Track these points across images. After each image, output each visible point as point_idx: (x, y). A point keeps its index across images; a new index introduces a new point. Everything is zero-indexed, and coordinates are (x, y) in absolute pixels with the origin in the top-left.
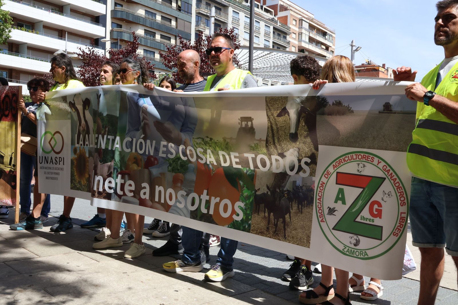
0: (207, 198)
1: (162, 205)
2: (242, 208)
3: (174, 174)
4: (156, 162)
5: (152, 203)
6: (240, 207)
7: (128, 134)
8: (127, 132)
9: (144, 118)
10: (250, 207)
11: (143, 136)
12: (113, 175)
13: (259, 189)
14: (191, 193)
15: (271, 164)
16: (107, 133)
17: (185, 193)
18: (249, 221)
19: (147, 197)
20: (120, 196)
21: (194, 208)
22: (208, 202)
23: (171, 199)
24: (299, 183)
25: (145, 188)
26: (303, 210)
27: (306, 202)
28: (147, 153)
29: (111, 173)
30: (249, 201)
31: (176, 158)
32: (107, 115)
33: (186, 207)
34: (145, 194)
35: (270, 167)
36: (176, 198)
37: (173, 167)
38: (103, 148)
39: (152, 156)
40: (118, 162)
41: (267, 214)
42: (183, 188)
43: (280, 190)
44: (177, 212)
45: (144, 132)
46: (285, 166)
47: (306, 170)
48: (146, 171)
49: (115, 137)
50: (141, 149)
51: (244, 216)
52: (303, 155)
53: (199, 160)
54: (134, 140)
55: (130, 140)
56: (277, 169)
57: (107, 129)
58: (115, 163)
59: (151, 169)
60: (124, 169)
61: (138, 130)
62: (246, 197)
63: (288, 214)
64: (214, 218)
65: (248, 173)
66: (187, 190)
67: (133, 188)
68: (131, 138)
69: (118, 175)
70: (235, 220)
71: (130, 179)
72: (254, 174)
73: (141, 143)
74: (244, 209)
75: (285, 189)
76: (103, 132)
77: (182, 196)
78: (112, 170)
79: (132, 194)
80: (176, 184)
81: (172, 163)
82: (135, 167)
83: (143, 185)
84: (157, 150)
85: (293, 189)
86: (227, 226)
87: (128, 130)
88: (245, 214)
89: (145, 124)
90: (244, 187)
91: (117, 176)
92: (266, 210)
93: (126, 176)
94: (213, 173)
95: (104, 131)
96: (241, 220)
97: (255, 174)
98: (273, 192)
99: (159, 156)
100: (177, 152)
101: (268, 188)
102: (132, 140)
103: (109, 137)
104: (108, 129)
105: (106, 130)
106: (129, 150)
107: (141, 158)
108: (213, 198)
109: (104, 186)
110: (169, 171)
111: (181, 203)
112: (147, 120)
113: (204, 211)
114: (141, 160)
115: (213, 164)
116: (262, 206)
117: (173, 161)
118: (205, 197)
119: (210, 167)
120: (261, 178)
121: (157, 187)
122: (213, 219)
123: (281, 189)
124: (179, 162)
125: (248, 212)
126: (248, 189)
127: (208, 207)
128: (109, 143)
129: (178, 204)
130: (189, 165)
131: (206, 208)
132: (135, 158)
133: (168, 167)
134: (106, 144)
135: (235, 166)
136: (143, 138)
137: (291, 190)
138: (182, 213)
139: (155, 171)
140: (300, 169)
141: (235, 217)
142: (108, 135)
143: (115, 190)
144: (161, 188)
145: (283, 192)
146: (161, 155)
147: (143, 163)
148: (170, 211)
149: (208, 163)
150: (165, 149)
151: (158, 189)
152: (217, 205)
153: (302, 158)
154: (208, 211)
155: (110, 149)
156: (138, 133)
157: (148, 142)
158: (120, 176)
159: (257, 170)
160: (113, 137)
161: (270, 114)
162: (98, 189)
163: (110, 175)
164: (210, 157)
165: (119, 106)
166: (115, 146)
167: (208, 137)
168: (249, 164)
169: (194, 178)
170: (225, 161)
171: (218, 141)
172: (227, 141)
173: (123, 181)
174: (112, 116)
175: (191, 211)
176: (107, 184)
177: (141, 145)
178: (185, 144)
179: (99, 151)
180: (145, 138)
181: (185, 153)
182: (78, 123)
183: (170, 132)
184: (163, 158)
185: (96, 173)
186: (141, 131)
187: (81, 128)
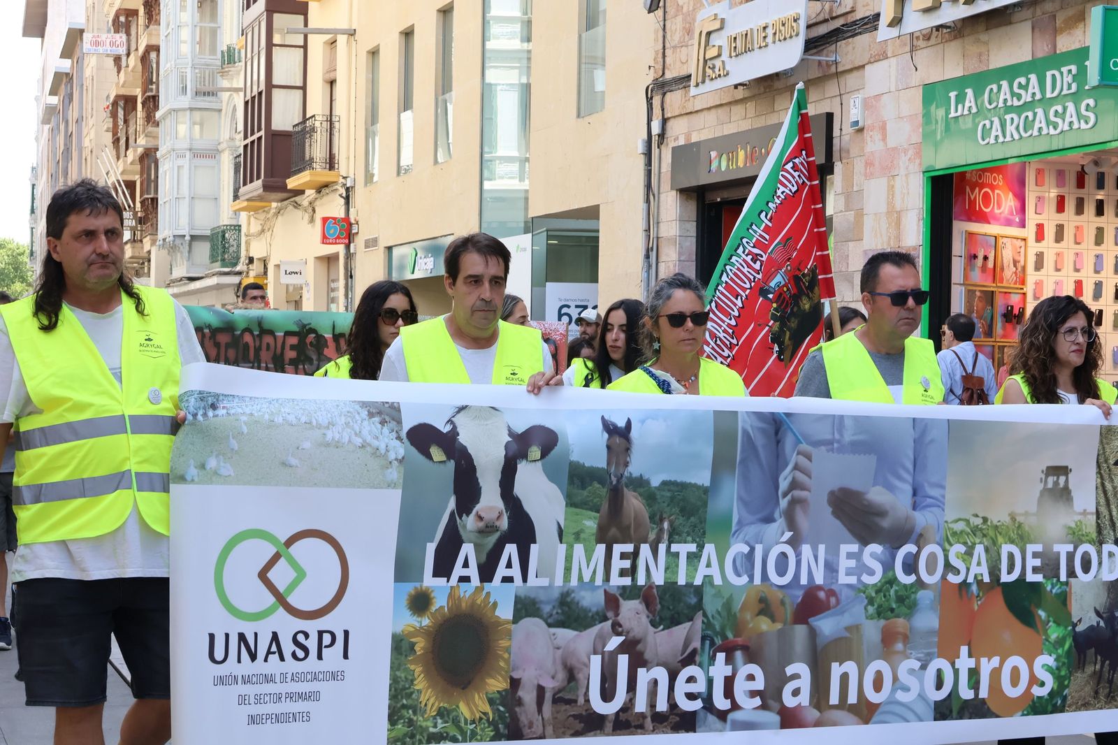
0: (973, 663)
1: (852, 709)
2: (1051, 667)
3: (882, 622)
5: (820, 712)
6: (1046, 667)
7: (739, 534)
8: (733, 529)
9: (794, 486)
10: (1066, 661)
11: (788, 535)
12: (701, 656)
13: (1080, 621)
14: (931, 660)
15: (1100, 563)
17: (916, 665)
18: (1065, 689)
19: (804, 699)
20: (722, 715)
21: (942, 694)
22: (974, 673)
23: (878, 686)
25: (796, 676)
28: (804, 580)
29: (694, 652)
30: (1063, 649)
31: (883, 580)
32: (665, 483)
34: (796, 693)
35: (1097, 572)
36: (895, 680)
37: (880, 606)
38: (657, 583)
39: (819, 588)
40: (713, 616)
42: (911, 654)
44: (897, 715)
48: (800, 631)
49: (700, 548)
50: (781, 572)
51: (1054, 683)
54: (759, 549)
55: (746, 549)
58: (705, 621)
59: (815, 623)
60: (730, 636)
62: (1055, 642)
64: (989, 704)
65: (1054, 591)
67: (759, 684)
68: (747, 543)
69: (714, 656)
70: (1035, 697)
71: (751, 658)
72: (1066, 591)
73: (784, 555)
74: (1054, 668)
77: (911, 672)
78: (696, 644)
79: (757, 701)
80: (888, 643)
81: (874, 595)
82: (764, 624)
84: (831, 568)
86: (1020, 713)
87: (740, 523)
88: (1057, 678)
89: (795, 502)
90: (1049, 622)
91: (712, 660)
93: (739, 655)
94: (979, 603)
96: (1049, 694)
97: (1068, 590)
101: (1098, 613)
102: (752, 549)
103: (678, 546)
107: (781, 596)
108: (984, 660)
109: (671, 696)
110: (870, 617)
111: (906, 689)
113: (966, 694)
114: (783, 603)
115: (982, 580)
117: (878, 592)
118: (965, 662)
119: (972, 592)
120: (1082, 596)
121: (835, 666)
122: (988, 707)
124: (892, 592)
125: (1063, 673)
126: (1058, 623)
127: (975, 684)
128: (677, 566)
129: (901, 696)
131: (970, 688)
132: (763, 600)
133: (865, 609)
134: (667, 569)
135: (1031, 577)
136: (789, 542)
138: (909, 715)
139: (827, 625)
141: (1038, 691)
142: (670, 542)
143: (708, 700)
144: (850, 667)
146: (843, 579)
147: (789, 612)
148: (875, 718)
149: (970, 580)
150: (852, 563)
151: (836, 670)
152: (996, 674)
154: (977, 694)
155: (682, 582)
157: (806, 549)
158: (721, 656)
159: (1072, 580)
160: (692, 547)
161: (1102, 460)
162: (652, 705)
163: (689, 660)
164: (979, 564)
165: (709, 452)
166: (702, 571)
167: (977, 516)
168: (1059, 569)
169: (935, 623)
170: (1011, 570)
171: (999, 521)
172: (1018, 520)
173: (728, 671)
174: (683, 486)
175: (935, 701)
176: (681, 687)
178: (920, 541)
179: (646, 595)
180: (794, 542)
181: (911, 566)
182: (452, 504)
183: (882, 513)
184: (849, 586)
185: (638, 661)
186: (780, 522)
187: (469, 523)
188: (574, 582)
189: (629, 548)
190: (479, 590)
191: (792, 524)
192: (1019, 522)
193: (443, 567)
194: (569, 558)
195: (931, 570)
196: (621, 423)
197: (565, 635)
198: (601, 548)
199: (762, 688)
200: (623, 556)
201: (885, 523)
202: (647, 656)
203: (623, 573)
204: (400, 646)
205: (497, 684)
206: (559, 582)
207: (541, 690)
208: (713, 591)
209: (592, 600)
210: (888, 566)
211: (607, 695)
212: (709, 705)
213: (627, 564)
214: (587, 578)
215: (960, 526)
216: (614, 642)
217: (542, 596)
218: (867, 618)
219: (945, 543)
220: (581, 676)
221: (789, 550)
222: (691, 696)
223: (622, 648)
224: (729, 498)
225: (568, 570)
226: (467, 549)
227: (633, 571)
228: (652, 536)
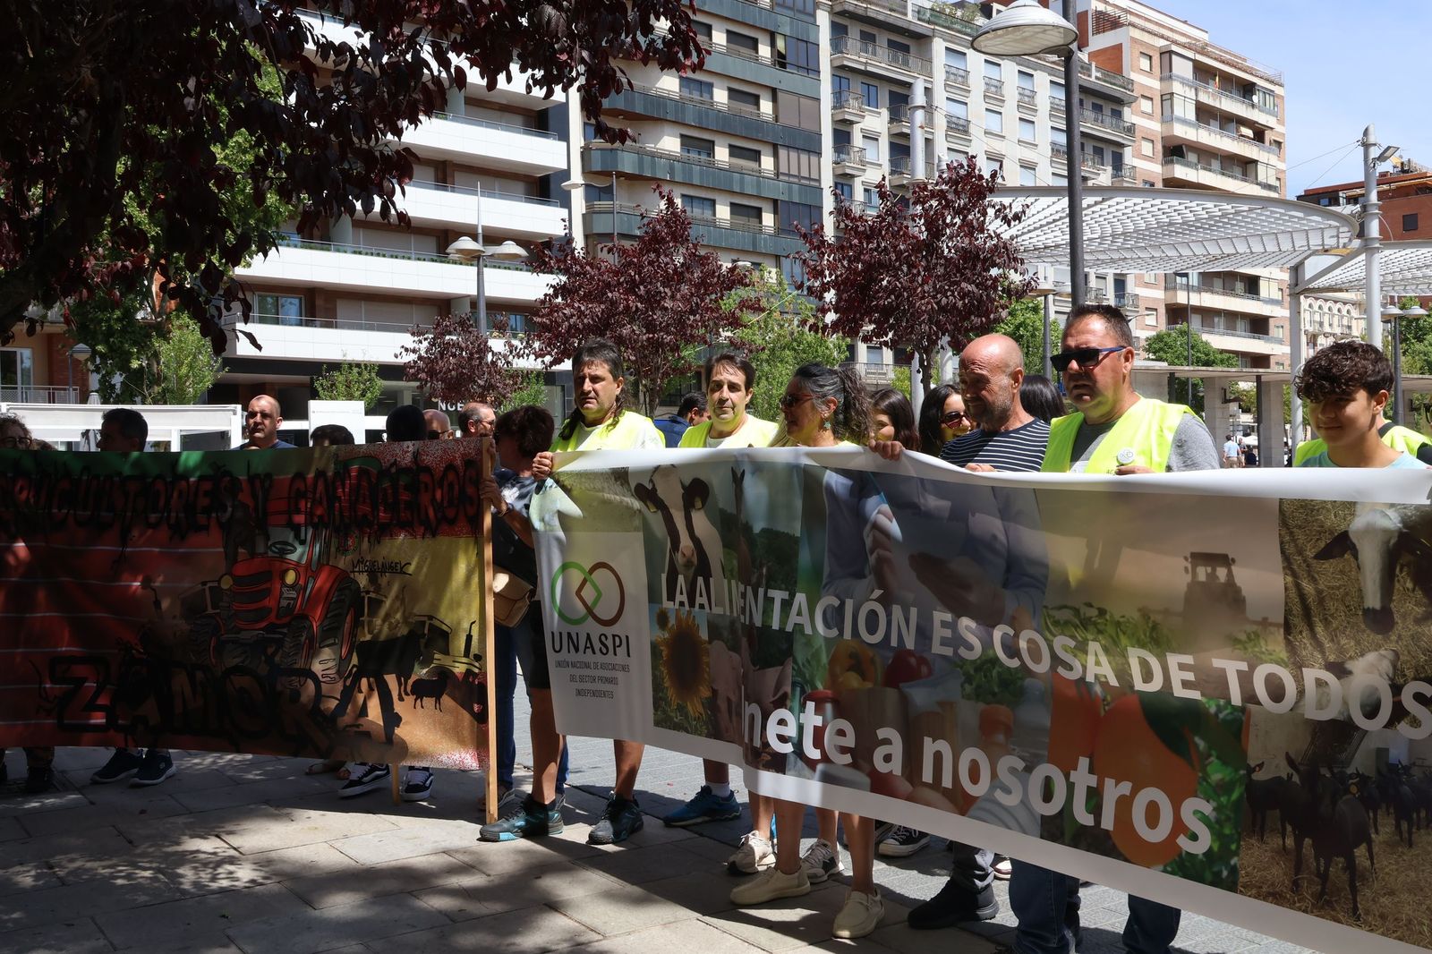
0: (1093, 781)
1: (945, 792)
2: (1207, 817)
3: (981, 706)
4: (924, 670)
5: (913, 786)
6: (1199, 815)
7: (830, 588)
8: (824, 583)
9: (877, 544)
10: (1232, 815)
11: (878, 593)
12: (792, 701)
13: (1261, 766)
14: (1038, 763)
15: (1301, 692)
16: (764, 582)
17: (1020, 765)
18: (1232, 858)
19: (896, 767)
20: (811, 764)
21: (1052, 809)
23: (975, 778)
24: (1398, 754)
25: (887, 742)
26: (1414, 837)
27: (1423, 814)
28: (894, 643)
29: (785, 696)
30: (1229, 800)
31: (983, 658)
32: (763, 530)
33: (1025, 803)
34: (888, 758)
35: (1296, 703)
36: (994, 775)
37: (979, 687)
38: (756, 625)
39: (910, 653)
40: (803, 665)
41: (1290, 842)
42: (1014, 750)
43: (1332, 772)
44: (996, 816)
45: (882, 583)
46: (1345, 703)
47: (1418, 716)
48: (891, 694)
49: (792, 596)
50: (872, 631)
51: (1213, 841)
52: (1407, 672)
53: (1061, 670)
54: (849, 604)
55: (836, 603)
56: (1321, 709)
57: (764, 570)
58: (794, 668)
59: (907, 690)
60: (820, 686)
61: (860, 575)
62: (1217, 785)
63: (1364, 845)
64: (1116, 840)
65: (1221, 716)
66: (1027, 755)
67: (850, 742)
68: (838, 597)
69: (805, 703)
70: (1184, 853)
71: (840, 714)
72: (1241, 721)
73: (873, 613)
74: (1213, 820)
75: (1350, 770)
76: (754, 580)
77: (1013, 771)
78: (788, 689)
79: (848, 759)
80: (992, 734)
81: (972, 672)
82: (853, 681)
83: (882, 733)
84: (924, 634)
85: (1379, 772)
86: (1161, 867)
87: (829, 576)
88: (1217, 834)
89: (881, 561)
90: (1210, 756)
91: (803, 708)
92: (1289, 828)
93: (829, 707)
94: (1107, 708)
95: (756, 575)
96: (1204, 854)
97: (1244, 718)
98: (1311, 777)
99: (933, 651)
100: (988, 644)
101: (1291, 762)
102: (843, 604)
103: (772, 593)
104: (767, 571)
105: (761, 575)
106: (834, 633)
107: (871, 654)
108: (1109, 782)
109: (764, 734)
110: (967, 697)
111: (1008, 791)
113: (1086, 819)
114: (873, 662)
115: (1108, 682)
116: (1274, 815)
117: (977, 670)
119: (1096, 693)
120: (1266, 731)
121: (927, 741)
122: (1114, 844)
123: (1336, 771)
124: (994, 673)
125: (1227, 831)
126: (1224, 761)
127: (1095, 809)
128: (773, 611)
129: (999, 795)
130: (1028, 681)
131: (1089, 812)
132: (854, 656)
133: (962, 686)
134: (765, 612)
135: (1179, 692)
136: (879, 600)
137: (1371, 773)
138: (1012, 823)
139: (920, 696)
140: (1399, 713)
141: (1184, 843)
142: (769, 587)
143: (798, 746)
144: (943, 746)
145: (1342, 779)
146: (937, 648)
147: (879, 672)
148: (972, 811)
149: (1090, 678)
150: (948, 633)
151: (930, 747)
152: (1124, 804)
153: (1406, 682)
154: (1098, 821)
155: (775, 625)
156: (862, 585)
157: (897, 611)
158: (811, 705)
159: (1251, 707)
160: (785, 595)
161: (1291, 549)
163: (781, 702)
164: (1098, 663)
165: (799, 504)
166: (793, 619)
167: (1090, 605)
168: (1228, 688)
169: (1046, 720)
170: (1148, 677)
171: (1123, 617)
172: (1152, 618)
173: (818, 721)
175: (1042, 816)
176: (772, 728)
177: (872, 618)
180: (886, 601)
181: (1013, 649)
182: (669, 544)
183: (966, 586)
184: (944, 657)
186: (869, 580)
187: (680, 558)
192: (1154, 622)
199: (852, 745)
202: (749, 691)
204: (655, 652)
208: (803, 640)
212: (800, 750)
218: (963, 697)
221: (879, 608)
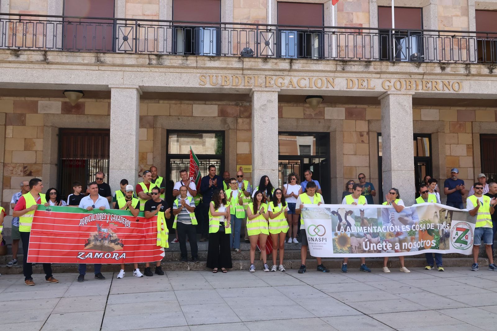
1: (406, 250)
3: (411, 237)
4: (402, 234)
5: (401, 250)
7: (384, 225)
11: (392, 225)
12: (381, 242)
16: (371, 226)
18: (438, 246)
19: (399, 248)
23: (410, 246)
25: (397, 245)
28: (396, 231)
30: (438, 240)
31: (410, 230)
32: (370, 218)
34: (397, 247)
37: (410, 234)
38: (371, 232)
39: (399, 232)
40: (381, 237)
44: (413, 250)
48: (397, 238)
50: (392, 229)
53: (420, 229)
54: (388, 227)
55: (386, 227)
57: (371, 224)
59: (399, 237)
60: (385, 239)
65: (436, 231)
67: (391, 246)
69: (383, 242)
71: (389, 242)
72: (439, 231)
77: (415, 244)
78: (380, 240)
80: (412, 240)
81: (409, 232)
82: (390, 238)
83: (396, 244)
84: (401, 229)
87: (384, 223)
88: (436, 244)
93: (387, 242)
94: (424, 233)
106: (386, 231)
107: (393, 233)
112: (393, 218)
124: (412, 232)
125: (438, 243)
126: (437, 236)
128: (374, 230)
130: (416, 232)
131: (422, 245)
132: (390, 234)
133: (408, 235)
138: (415, 250)
139: (401, 237)
142: (373, 226)
144: (406, 243)
146: (403, 230)
147: (394, 235)
148: (410, 251)
149: (423, 229)
150: (404, 228)
151: (403, 244)
156: (389, 224)
157: (396, 226)
160: (376, 227)
162: (374, 249)
163: (379, 242)
164: (424, 227)
165: (377, 214)
166: (379, 230)
167: (424, 220)
168: (438, 227)
169: (418, 236)
172: (429, 220)
173: (386, 244)
174: (373, 219)
176: (378, 247)
177: (392, 228)
178: (416, 224)
179: (370, 234)
180: (394, 225)
181: (414, 228)
182: (339, 221)
183: (408, 221)
185: (370, 243)
186: (390, 223)
187: (342, 224)
188: (359, 232)
189: (366, 227)
190: (344, 233)
191: (392, 223)
193: (339, 229)
194: (357, 228)
195: (418, 229)
196: (363, 210)
197: (359, 239)
198: (361, 227)
200: (365, 228)
201: (408, 222)
202: (372, 242)
203: (366, 231)
204: (334, 240)
205: (349, 246)
206: (356, 231)
207: (356, 247)
208: (381, 233)
209: (362, 234)
210: (411, 228)
211: (366, 247)
212: (383, 249)
213: (366, 229)
214: (360, 231)
215: (422, 221)
216: (366, 240)
217: (354, 233)
219: (419, 224)
220: (362, 245)
221: (393, 227)
222: (380, 248)
223: (368, 241)
224: (381, 220)
225: (357, 230)
226: (342, 227)
227: (367, 230)
228: (369, 226)
